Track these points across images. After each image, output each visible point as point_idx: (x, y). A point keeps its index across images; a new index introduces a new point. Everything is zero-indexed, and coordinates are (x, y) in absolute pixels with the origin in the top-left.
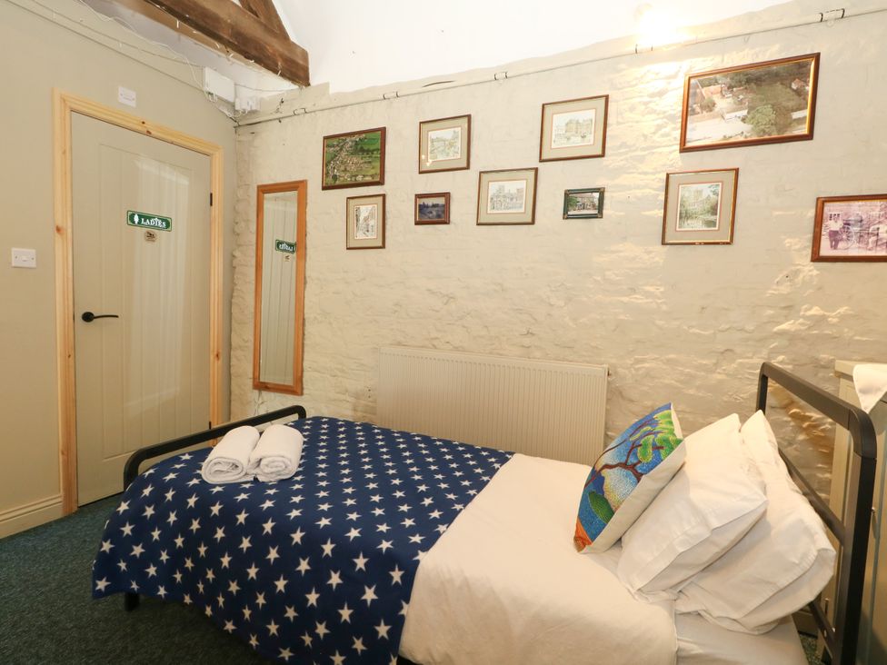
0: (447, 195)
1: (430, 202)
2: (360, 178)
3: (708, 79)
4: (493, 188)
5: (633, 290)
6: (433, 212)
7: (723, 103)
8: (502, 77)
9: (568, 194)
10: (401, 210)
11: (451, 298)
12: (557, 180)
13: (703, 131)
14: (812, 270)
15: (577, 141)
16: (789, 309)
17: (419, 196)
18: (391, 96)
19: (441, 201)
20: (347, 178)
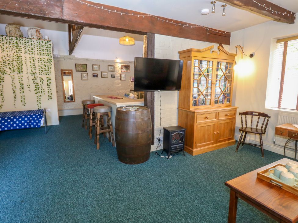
0: (97, 74)
1: (95, 75)
2: (83, 70)
3: (122, 66)
4: (103, 73)
5: (118, 85)
6: (95, 76)
7: (124, 68)
8: (103, 61)
9: (111, 75)
10: (90, 76)
11: (98, 86)
12: (110, 73)
13: (123, 70)
14: (131, 83)
15: (112, 70)
16: (130, 86)
17: (93, 74)
18: (87, 60)
19: (97, 75)
20: (81, 70)
